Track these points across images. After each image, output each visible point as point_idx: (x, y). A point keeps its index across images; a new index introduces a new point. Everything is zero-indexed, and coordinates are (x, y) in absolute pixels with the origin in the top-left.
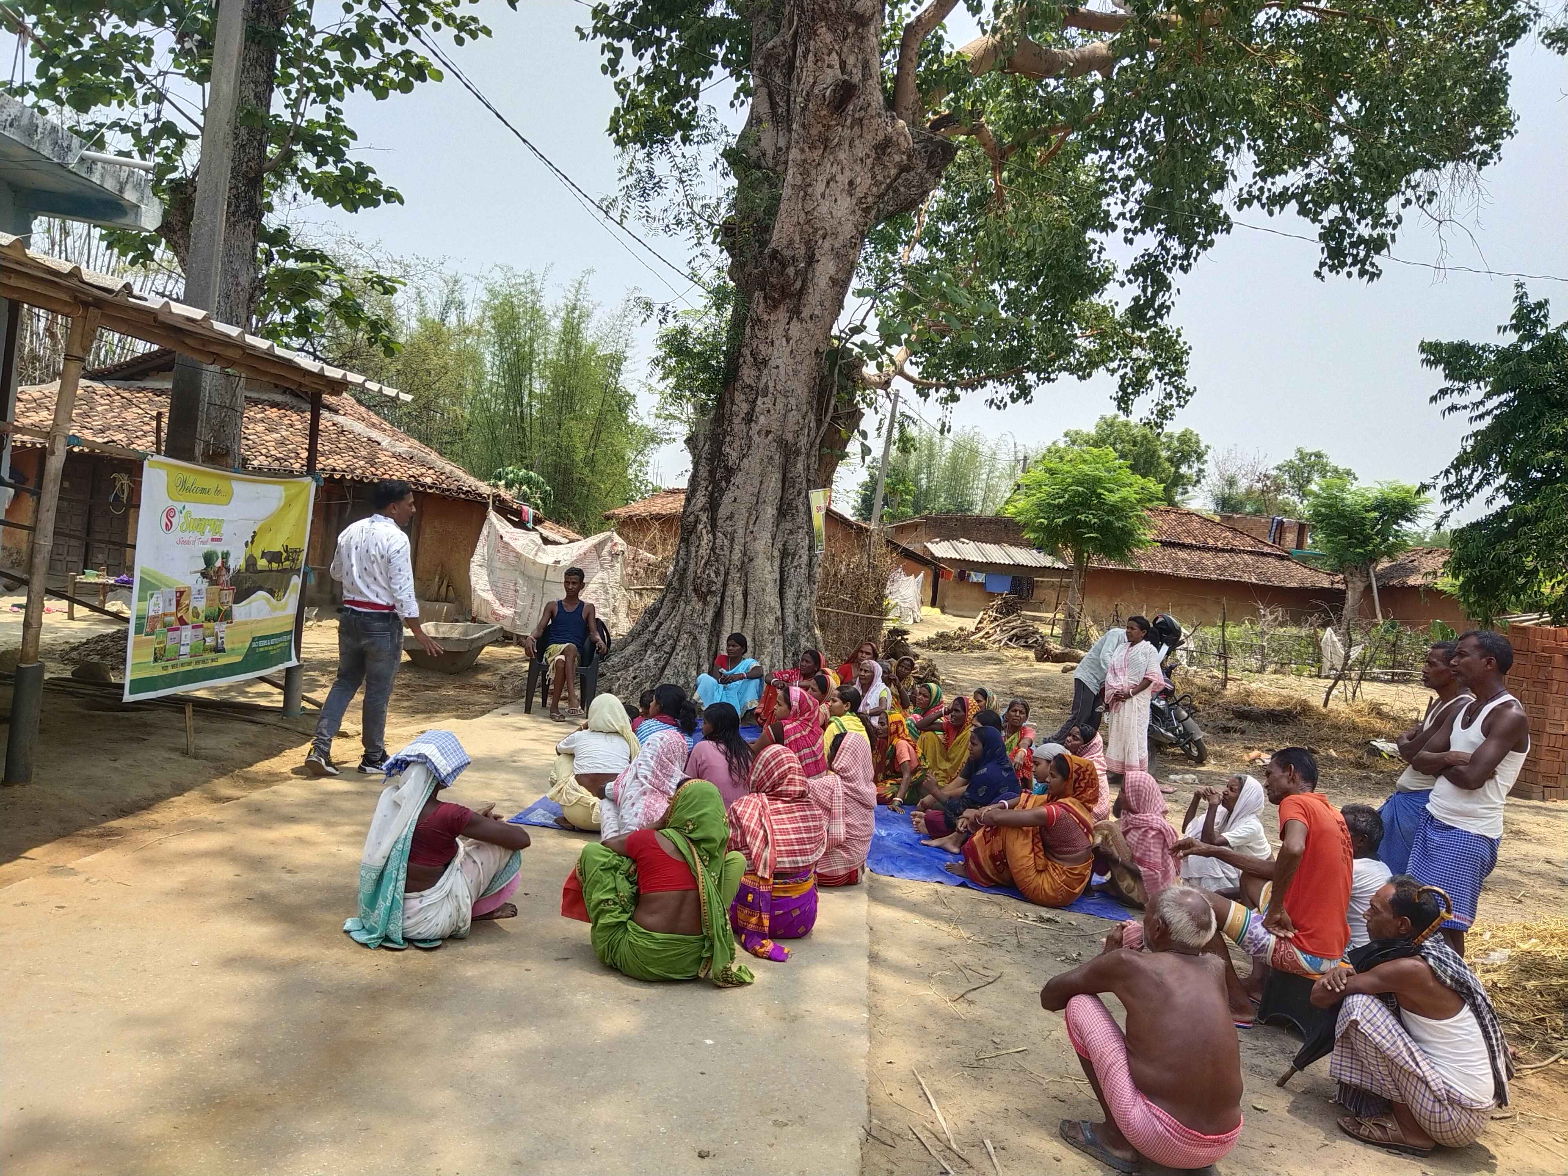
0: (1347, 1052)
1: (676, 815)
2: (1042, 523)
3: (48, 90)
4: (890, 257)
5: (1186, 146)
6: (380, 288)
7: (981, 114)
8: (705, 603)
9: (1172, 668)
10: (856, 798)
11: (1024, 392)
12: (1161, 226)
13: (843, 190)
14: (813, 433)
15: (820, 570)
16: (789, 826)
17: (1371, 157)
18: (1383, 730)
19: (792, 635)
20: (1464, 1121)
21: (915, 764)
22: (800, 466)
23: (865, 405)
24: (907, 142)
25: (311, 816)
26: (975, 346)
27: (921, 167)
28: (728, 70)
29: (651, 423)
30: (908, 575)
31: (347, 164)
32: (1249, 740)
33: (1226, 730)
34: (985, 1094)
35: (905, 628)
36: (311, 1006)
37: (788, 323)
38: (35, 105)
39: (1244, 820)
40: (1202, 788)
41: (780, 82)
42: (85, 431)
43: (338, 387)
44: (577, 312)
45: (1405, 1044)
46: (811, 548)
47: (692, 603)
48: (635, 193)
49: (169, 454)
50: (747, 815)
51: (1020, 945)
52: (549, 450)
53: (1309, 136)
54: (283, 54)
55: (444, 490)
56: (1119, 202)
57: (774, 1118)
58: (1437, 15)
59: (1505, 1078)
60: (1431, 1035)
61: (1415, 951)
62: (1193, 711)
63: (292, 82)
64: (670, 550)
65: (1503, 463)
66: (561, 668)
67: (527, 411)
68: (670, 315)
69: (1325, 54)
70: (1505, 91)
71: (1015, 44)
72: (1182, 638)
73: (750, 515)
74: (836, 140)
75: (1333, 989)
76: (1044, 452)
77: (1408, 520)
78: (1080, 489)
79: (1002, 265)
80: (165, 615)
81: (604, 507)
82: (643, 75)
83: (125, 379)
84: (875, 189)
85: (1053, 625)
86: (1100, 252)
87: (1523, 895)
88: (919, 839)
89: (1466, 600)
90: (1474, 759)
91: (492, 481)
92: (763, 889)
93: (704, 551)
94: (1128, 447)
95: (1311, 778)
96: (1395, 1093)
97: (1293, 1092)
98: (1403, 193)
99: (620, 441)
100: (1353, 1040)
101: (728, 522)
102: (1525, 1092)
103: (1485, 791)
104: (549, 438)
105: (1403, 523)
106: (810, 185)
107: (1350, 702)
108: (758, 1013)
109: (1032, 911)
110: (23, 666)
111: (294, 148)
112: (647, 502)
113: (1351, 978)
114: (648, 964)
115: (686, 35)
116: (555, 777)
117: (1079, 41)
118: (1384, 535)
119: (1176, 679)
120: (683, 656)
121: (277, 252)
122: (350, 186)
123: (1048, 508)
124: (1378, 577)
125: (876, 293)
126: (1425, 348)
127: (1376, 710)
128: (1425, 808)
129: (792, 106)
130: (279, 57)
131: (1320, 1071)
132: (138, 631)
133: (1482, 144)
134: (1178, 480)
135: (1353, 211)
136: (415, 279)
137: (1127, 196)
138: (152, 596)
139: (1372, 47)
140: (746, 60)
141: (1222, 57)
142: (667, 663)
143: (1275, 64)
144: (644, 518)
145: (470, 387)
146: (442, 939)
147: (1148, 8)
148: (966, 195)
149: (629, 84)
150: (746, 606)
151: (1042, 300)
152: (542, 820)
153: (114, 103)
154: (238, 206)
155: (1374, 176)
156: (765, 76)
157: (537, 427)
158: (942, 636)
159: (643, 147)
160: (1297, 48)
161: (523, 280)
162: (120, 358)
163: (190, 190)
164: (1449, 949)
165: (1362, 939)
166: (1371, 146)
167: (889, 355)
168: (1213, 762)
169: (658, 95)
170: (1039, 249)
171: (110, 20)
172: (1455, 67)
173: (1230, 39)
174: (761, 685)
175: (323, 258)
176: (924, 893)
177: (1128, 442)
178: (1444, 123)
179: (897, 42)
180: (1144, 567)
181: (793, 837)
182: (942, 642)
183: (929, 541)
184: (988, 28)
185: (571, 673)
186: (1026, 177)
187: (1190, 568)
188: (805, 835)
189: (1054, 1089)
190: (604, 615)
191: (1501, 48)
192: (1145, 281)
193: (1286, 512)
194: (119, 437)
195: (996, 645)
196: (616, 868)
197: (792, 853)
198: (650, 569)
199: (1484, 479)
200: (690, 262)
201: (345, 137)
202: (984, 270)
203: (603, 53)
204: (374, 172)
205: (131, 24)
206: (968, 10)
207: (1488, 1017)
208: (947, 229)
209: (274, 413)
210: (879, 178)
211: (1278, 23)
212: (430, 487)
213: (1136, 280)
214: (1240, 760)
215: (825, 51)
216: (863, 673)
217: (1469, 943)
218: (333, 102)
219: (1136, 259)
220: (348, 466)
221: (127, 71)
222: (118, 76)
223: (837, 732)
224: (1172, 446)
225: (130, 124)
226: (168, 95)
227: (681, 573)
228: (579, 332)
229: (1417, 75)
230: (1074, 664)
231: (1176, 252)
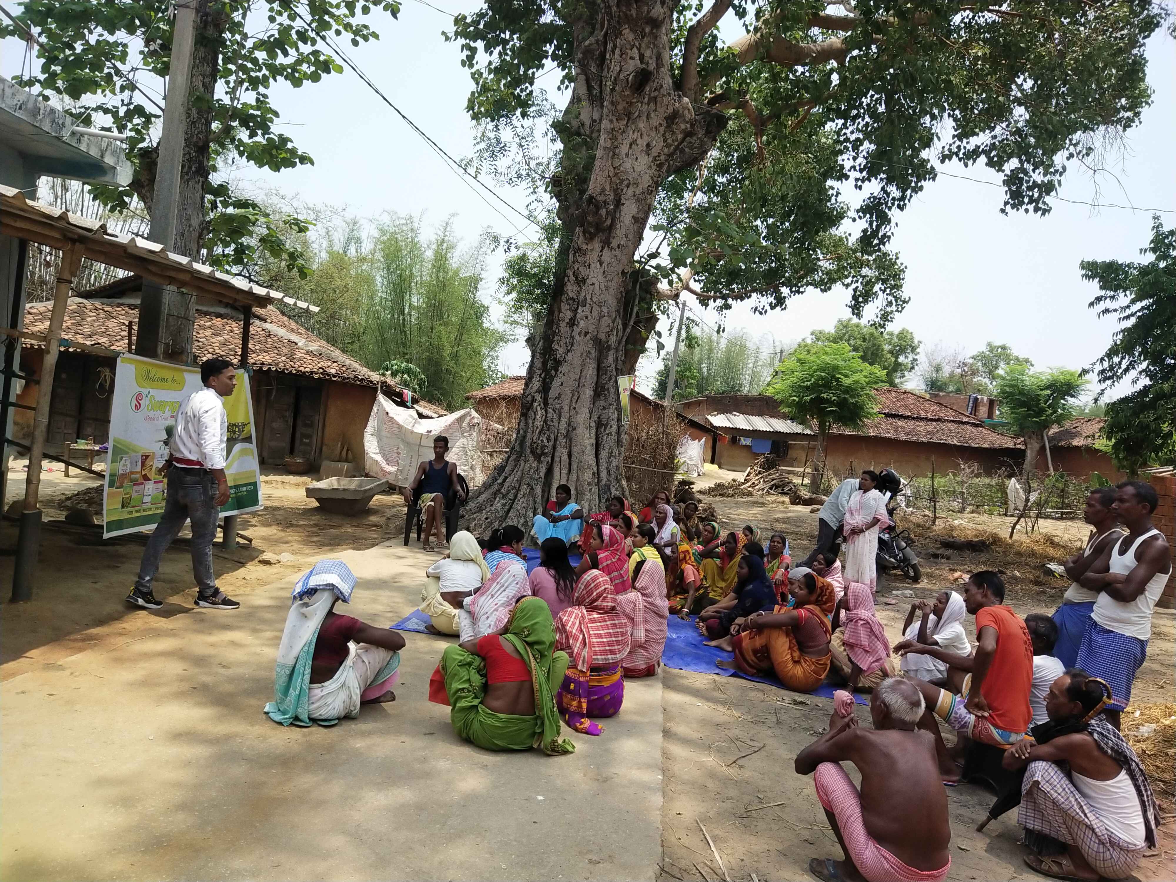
0: (1031, 805)
1: (515, 623)
2: (794, 400)
3: (50, 82)
4: (679, 202)
5: (901, 114)
6: (296, 228)
7: (746, 93)
8: (540, 462)
9: (894, 509)
10: (653, 610)
11: (780, 301)
12: (883, 176)
13: (642, 150)
14: (620, 333)
15: (626, 436)
16: (602, 632)
17: (1042, 122)
18: (1056, 556)
19: (605, 485)
20: (1122, 859)
21: (699, 583)
22: (611, 358)
23: (660, 312)
24: (690, 114)
25: (242, 624)
26: (743, 267)
27: (701, 134)
28: (556, 63)
29: (500, 327)
30: (693, 440)
31: (272, 136)
32: (953, 564)
33: (936, 556)
34: (752, 837)
35: (691, 480)
36: (238, 771)
37: (601, 251)
38: (40, 94)
39: (950, 625)
40: (917, 601)
41: (594, 71)
42: (78, 336)
43: (264, 301)
44: (445, 245)
45: (1076, 800)
46: (619, 420)
47: (530, 462)
48: (486, 155)
49: (137, 353)
50: (570, 623)
51: (778, 723)
52: (424, 348)
53: (994, 107)
54: (224, 54)
55: (344, 378)
56: (851, 158)
57: (590, 857)
58: (1091, 16)
59: (1153, 826)
60: (1096, 792)
61: (1084, 728)
62: (910, 542)
63: (232, 75)
64: (514, 422)
65: (1145, 353)
66: (431, 511)
67: (407, 319)
68: (513, 246)
69: (1006, 46)
70: (1143, 72)
71: (772, 40)
72: (901, 486)
73: (573, 395)
74: (637, 114)
75: (1020, 757)
76: (796, 346)
77: (1073, 396)
78: (823, 374)
79: (763, 206)
80: (131, 473)
81: (465, 390)
82: (493, 67)
83: (108, 297)
84: (666, 150)
85: (803, 477)
86: (837, 196)
87: (1165, 682)
88: (702, 641)
89: (1117, 457)
90: (1128, 579)
91: (381, 372)
92: (582, 679)
93: (539, 423)
94: (859, 342)
95: (1000, 594)
96: (1069, 837)
97: (989, 836)
98: (1067, 149)
99: (477, 341)
100: (1035, 796)
101: (556, 401)
102: (1168, 835)
103: (1136, 604)
104: (424, 339)
105: (1069, 398)
106: (617, 147)
107: (1030, 534)
108: (578, 775)
109: (788, 696)
110: (26, 512)
111: (233, 124)
112: (497, 386)
113: (1034, 748)
114: (494, 738)
115: (524, 36)
116: (425, 594)
117: (820, 38)
118: (1054, 407)
119: (897, 517)
120: (523, 502)
121: (220, 201)
122: (274, 152)
123: (800, 389)
124: (1050, 440)
125: (668, 228)
126: (1084, 265)
127: (1050, 541)
128: (1090, 616)
129: (603, 88)
130: (221, 57)
131: (1010, 819)
132: (111, 485)
133: (1126, 112)
134: (897, 367)
135: (1029, 162)
136: (324, 221)
137: (857, 154)
138: (122, 458)
139: (1042, 40)
140: (569, 55)
141: (928, 48)
142: (511, 507)
143: (968, 53)
144: (495, 399)
145: (365, 301)
146: (339, 719)
147: (872, 12)
148: (736, 154)
149: (482, 74)
150: (570, 464)
151: (793, 232)
152: (416, 627)
153: (99, 91)
154: (190, 168)
155: (1044, 136)
156: (583, 67)
157: (415, 331)
158: (719, 486)
159: (492, 121)
160: (985, 41)
161: (404, 222)
162: (105, 282)
163: (154, 155)
164: (1110, 726)
165: (1043, 718)
166: (1042, 114)
167: (677, 274)
168: (926, 581)
169: (503, 82)
170: (791, 194)
171: (96, 30)
172: (1105, 54)
173: (934, 35)
174: (582, 523)
175: (254, 206)
176: (705, 682)
177: (859, 339)
178: (1097, 96)
179: (682, 40)
180: (872, 433)
181: (605, 640)
182: (719, 490)
183: (709, 414)
184: (751, 28)
185: (438, 516)
186: (780, 140)
187: (907, 434)
188: (614, 639)
189: (806, 834)
190: (464, 471)
191: (1140, 39)
192: (871, 217)
193: (979, 391)
194: (103, 340)
195: (760, 493)
196: (469, 664)
197: (604, 652)
198: (499, 436)
199: (1130, 364)
200: (527, 206)
201: (270, 115)
202: (748, 210)
203: (462, 51)
204: (292, 142)
205: (112, 33)
206: (736, 15)
207: (1141, 779)
208: (721, 179)
209: (218, 322)
210: (669, 141)
211: (970, 23)
212: (334, 376)
213: (865, 217)
214: (946, 579)
215: (628, 47)
216: (658, 514)
217: (1125, 720)
218: (261, 89)
219: (864, 201)
220: (273, 361)
221: (108, 68)
222: (101, 71)
223: (639, 560)
224: (893, 342)
225: (111, 108)
226: (138, 85)
227: (522, 440)
228: (446, 259)
229: (1076, 60)
230: (819, 507)
231: (894, 195)
